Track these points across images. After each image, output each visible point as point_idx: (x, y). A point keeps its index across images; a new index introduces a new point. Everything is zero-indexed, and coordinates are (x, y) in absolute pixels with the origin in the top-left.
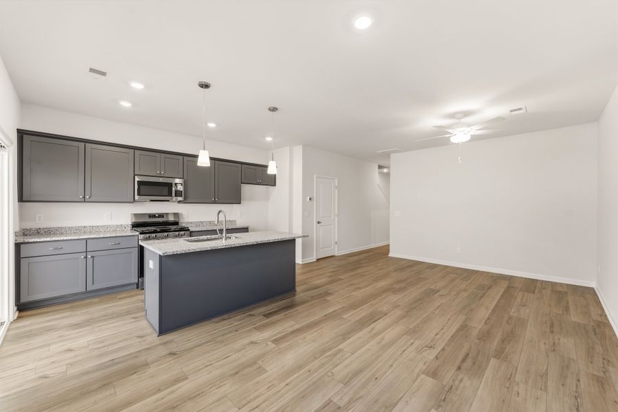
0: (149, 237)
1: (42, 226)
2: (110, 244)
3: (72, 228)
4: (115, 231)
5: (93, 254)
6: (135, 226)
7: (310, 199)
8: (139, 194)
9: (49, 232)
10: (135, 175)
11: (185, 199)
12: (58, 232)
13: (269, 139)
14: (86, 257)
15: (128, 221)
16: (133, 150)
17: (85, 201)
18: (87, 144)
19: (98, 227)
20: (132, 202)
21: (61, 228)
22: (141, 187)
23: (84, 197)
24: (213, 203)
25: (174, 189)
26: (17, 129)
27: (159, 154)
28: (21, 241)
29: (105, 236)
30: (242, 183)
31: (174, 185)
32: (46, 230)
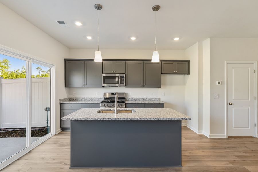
0: (104, 105)
1: (75, 97)
4: (98, 101)
7: (219, 83)
8: (104, 83)
10: (103, 74)
12: (79, 100)
17: (84, 87)
18: (85, 61)
19: (90, 98)
21: (80, 98)
22: (105, 79)
23: (84, 85)
24: (142, 87)
25: (119, 80)
26: (64, 59)
27: (113, 61)
28: (61, 103)
29: (87, 103)
30: (162, 74)
31: (119, 78)
32: (76, 99)
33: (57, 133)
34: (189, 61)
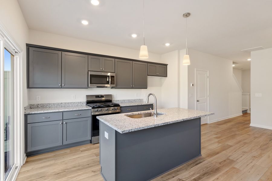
0: (98, 110)
1: (40, 103)
2: (76, 114)
3: (55, 104)
5: (67, 121)
6: (88, 103)
7: (193, 85)
8: (91, 83)
9: (43, 106)
10: (89, 71)
11: (116, 86)
12: (48, 106)
13: (168, 45)
14: (63, 123)
15: (85, 100)
16: (87, 55)
17: (61, 88)
18: (62, 52)
19: (68, 103)
20: (87, 88)
21: (49, 104)
22: (92, 78)
23: (61, 85)
24: (131, 88)
25: (110, 79)
26: (26, 44)
27: (101, 57)
28: (27, 112)
29: (73, 110)
30: (148, 75)
31: (110, 77)
32: (42, 105)
33: (24, 163)
34: (166, 65)
